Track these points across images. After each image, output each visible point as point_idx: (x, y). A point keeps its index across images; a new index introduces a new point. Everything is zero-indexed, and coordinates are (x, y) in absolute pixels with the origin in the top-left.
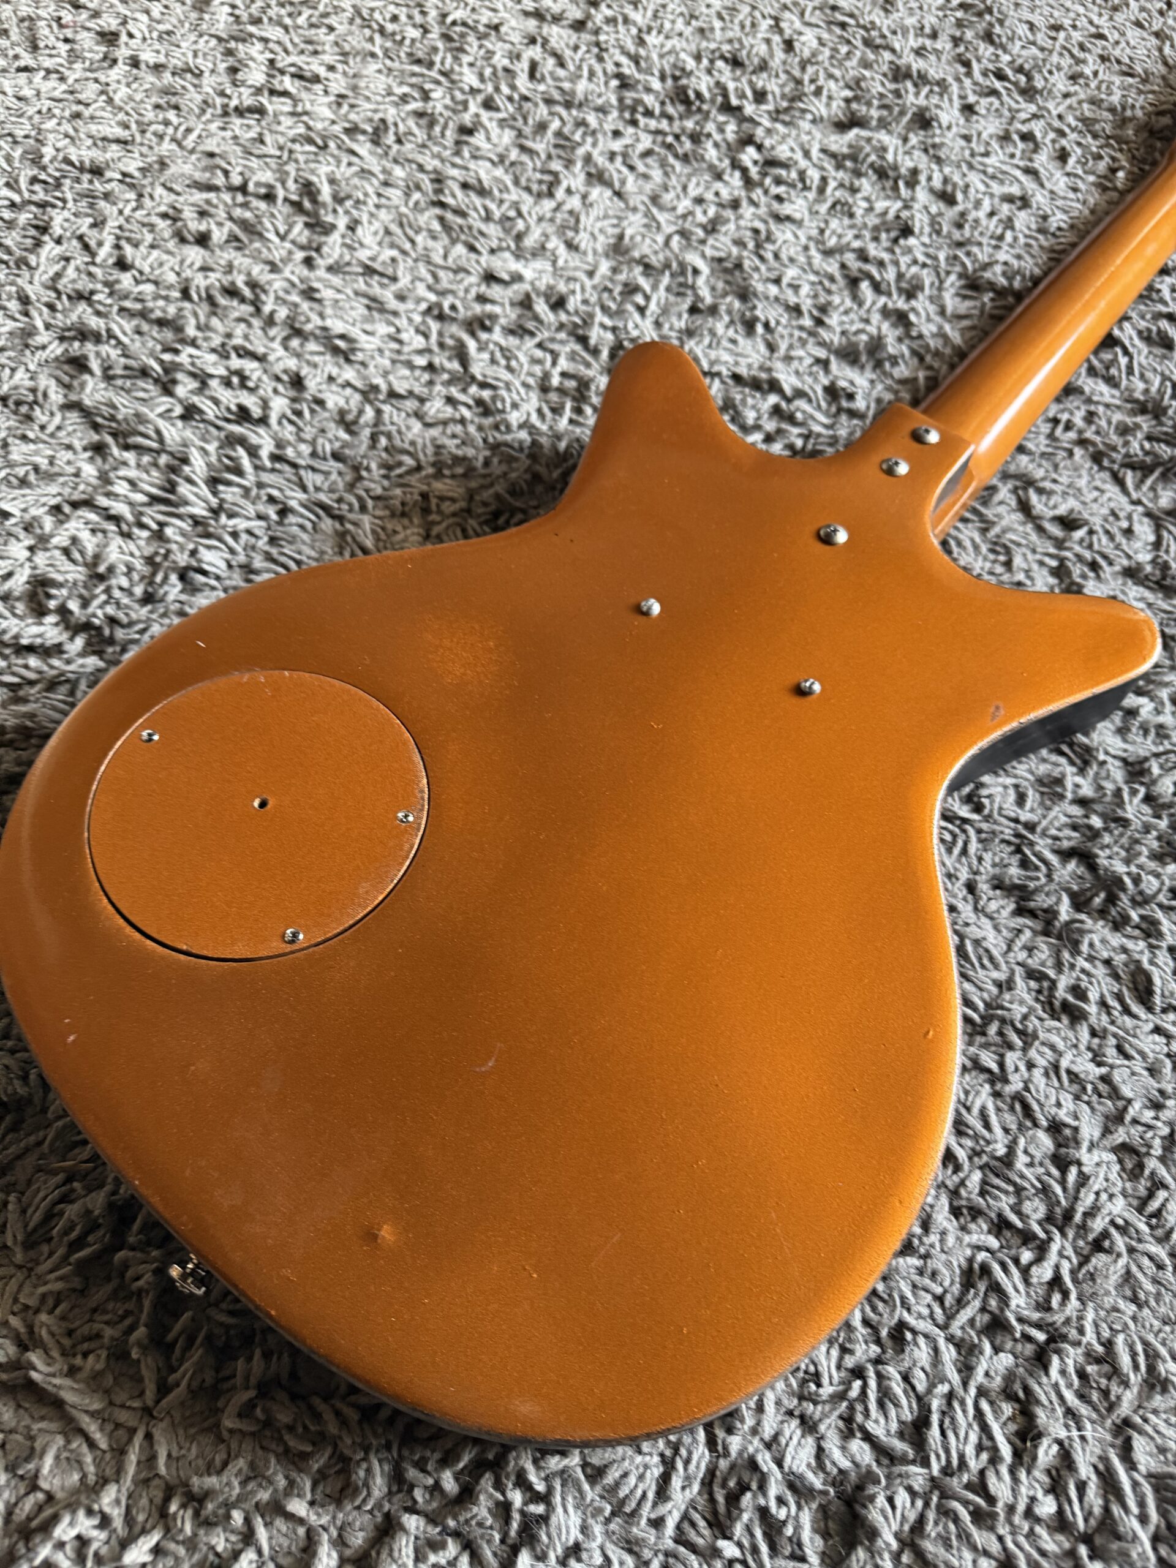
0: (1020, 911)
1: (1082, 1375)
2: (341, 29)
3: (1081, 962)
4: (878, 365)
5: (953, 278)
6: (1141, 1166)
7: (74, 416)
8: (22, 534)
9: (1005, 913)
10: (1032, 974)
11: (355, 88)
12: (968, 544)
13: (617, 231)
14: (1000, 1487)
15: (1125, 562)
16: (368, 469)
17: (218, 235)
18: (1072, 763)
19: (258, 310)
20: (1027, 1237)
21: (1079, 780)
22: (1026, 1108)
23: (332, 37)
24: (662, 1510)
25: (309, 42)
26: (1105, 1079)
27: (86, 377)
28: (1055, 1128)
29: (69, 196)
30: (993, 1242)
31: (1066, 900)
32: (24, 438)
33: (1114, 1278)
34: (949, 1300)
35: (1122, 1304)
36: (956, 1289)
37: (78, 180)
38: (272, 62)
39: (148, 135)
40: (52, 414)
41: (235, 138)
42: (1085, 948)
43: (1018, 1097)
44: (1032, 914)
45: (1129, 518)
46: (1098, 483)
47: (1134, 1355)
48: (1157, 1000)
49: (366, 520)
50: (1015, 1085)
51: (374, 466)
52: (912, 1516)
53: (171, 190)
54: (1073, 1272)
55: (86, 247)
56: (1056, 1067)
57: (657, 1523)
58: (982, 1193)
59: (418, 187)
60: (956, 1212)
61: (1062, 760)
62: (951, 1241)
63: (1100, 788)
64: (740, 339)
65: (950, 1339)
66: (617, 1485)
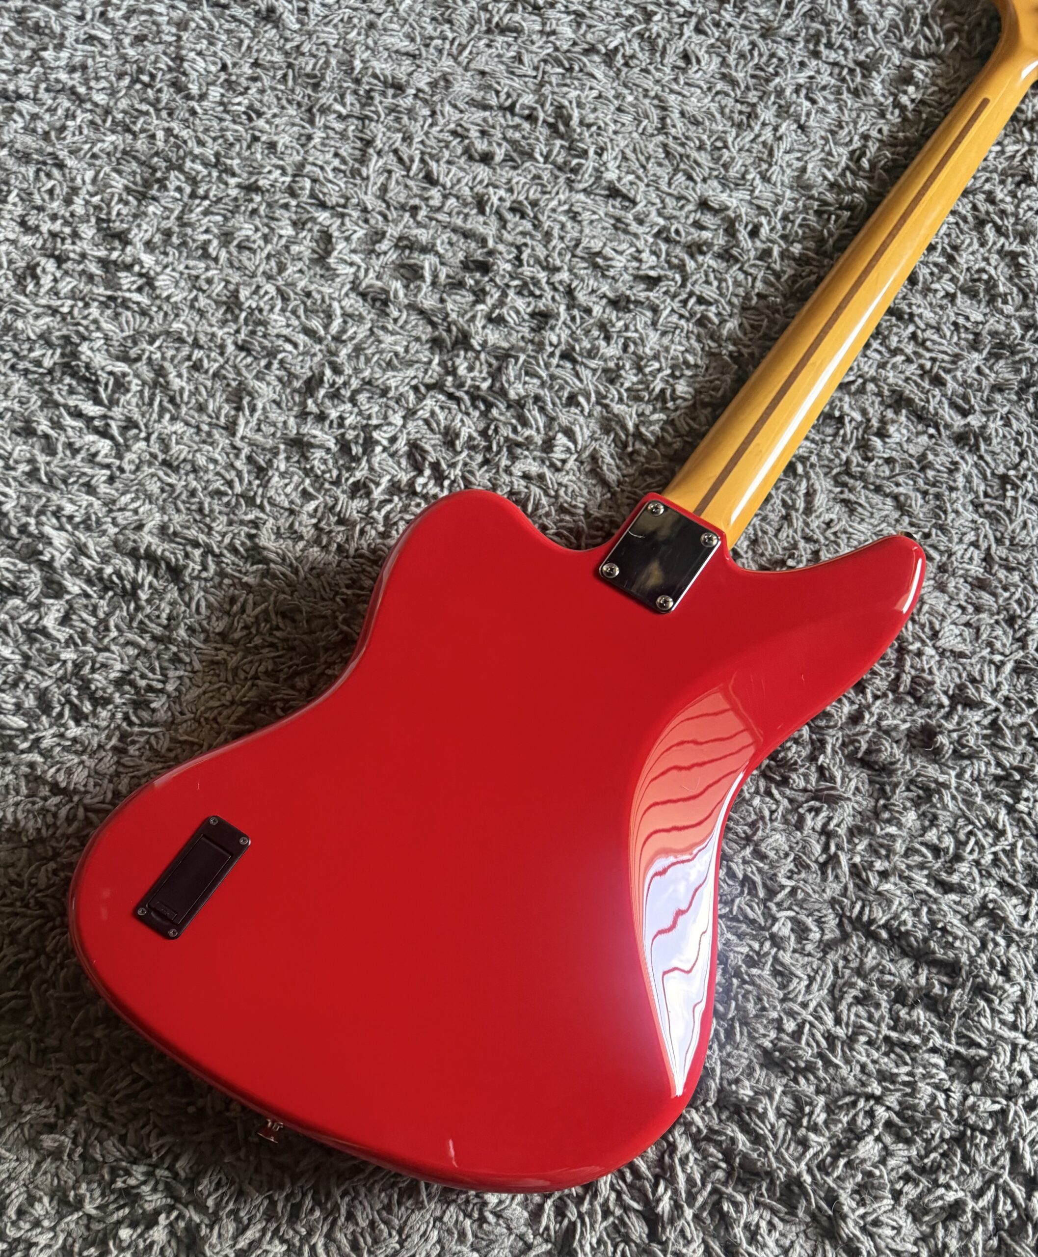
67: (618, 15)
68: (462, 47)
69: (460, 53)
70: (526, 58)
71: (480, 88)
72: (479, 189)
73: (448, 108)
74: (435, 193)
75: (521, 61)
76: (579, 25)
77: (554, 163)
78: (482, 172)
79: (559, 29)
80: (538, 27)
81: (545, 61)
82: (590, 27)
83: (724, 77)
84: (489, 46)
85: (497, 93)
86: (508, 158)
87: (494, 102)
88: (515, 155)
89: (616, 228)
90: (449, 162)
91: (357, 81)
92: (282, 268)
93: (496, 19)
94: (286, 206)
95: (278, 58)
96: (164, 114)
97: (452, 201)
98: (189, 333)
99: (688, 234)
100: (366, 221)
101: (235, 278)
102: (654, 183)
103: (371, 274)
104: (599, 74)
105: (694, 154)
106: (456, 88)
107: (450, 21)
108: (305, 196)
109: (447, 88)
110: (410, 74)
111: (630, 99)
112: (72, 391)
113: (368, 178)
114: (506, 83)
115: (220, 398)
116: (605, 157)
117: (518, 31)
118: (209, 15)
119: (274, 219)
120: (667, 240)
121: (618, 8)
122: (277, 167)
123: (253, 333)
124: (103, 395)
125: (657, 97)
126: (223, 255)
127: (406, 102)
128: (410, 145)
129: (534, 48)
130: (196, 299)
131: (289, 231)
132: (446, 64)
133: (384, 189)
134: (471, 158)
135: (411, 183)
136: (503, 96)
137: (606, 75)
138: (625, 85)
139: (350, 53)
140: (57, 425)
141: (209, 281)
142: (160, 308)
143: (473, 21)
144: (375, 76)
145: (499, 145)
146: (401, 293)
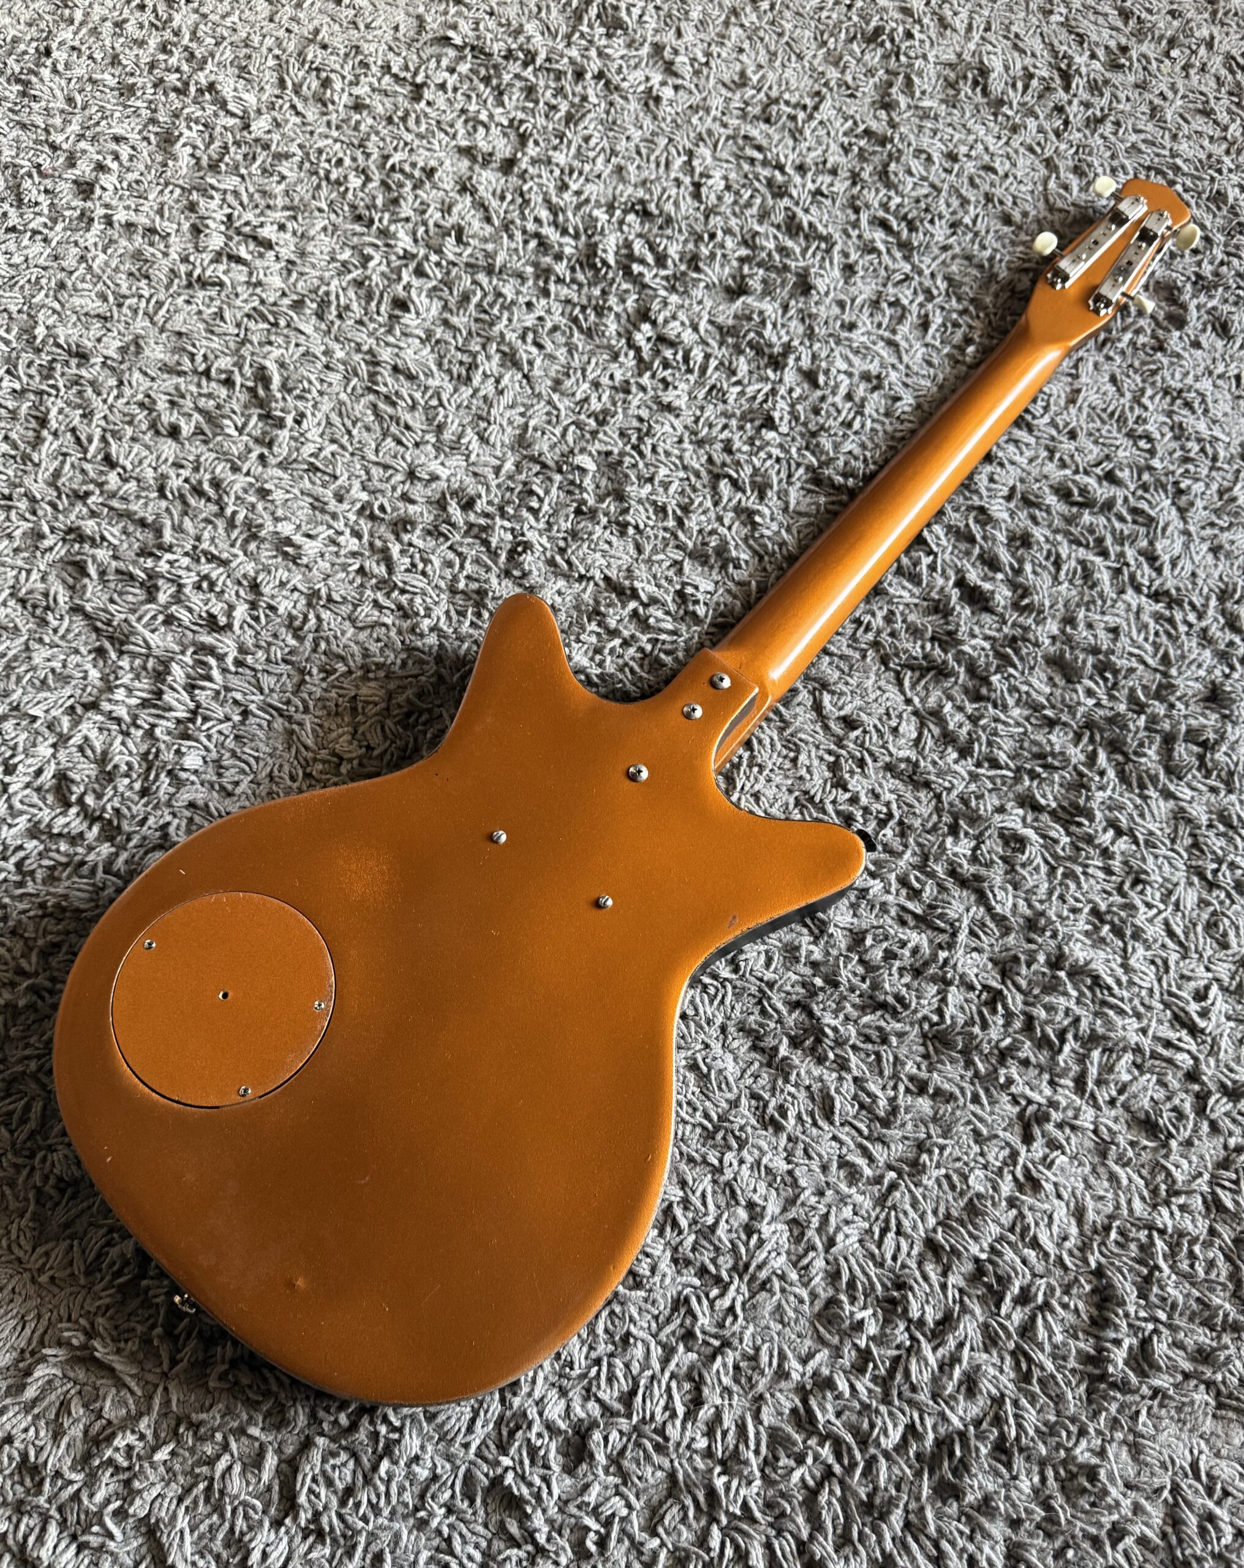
0: (754, 1048)
1: (737, 1367)
2: (292, 176)
3: (790, 1088)
4: (724, 567)
5: (801, 471)
6: (803, 1234)
7: (78, 619)
8: (47, 733)
9: (743, 1050)
10: (754, 1096)
11: (303, 254)
12: (767, 742)
13: (522, 420)
14: (673, 1432)
15: (888, 759)
16: (310, 673)
17: (186, 429)
18: (811, 933)
19: (222, 509)
20: (718, 1280)
21: (812, 947)
22: (733, 1193)
23: (283, 186)
24: (468, 1438)
25: (264, 193)
26: (790, 1173)
27: (86, 581)
28: (751, 1206)
29: (61, 384)
30: (697, 1282)
31: (785, 1040)
32: (40, 641)
33: (769, 1308)
34: (661, 1319)
35: (772, 1324)
36: (667, 1312)
37: (67, 363)
38: (229, 217)
39: (125, 310)
40: (62, 618)
41: (200, 312)
42: (793, 1078)
43: (728, 1184)
44: (763, 1051)
45: (900, 717)
46: (882, 683)
47: (771, 1356)
48: (837, 1118)
49: (308, 720)
50: (728, 1174)
51: (315, 671)
52: (619, 1447)
53: (145, 374)
54: (744, 1304)
55: (78, 440)
56: (758, 1163)
57: (466, 1446)
58: (694, 1249)
59: (356, 374)
60: (675, 1261)
61: (805, 931)
62: (668, 1281)
63: (828, 954)
64: (614, 539)
65: (659, 1343)
66: (443, 1423)
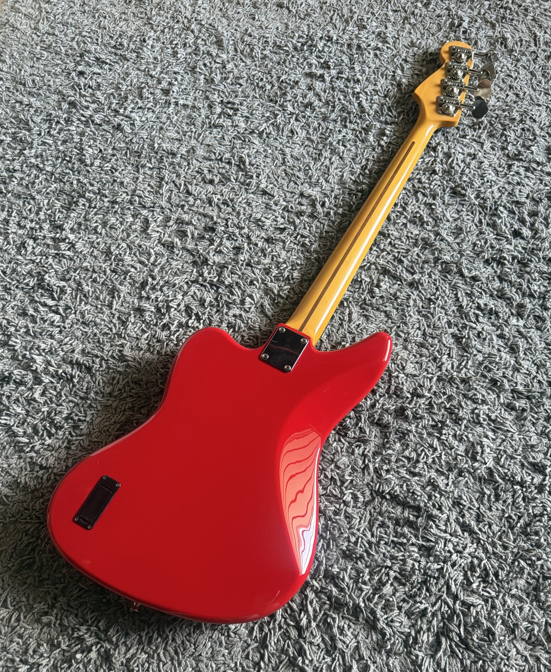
67: (263, 116)
68: (200, 134)
69: (199, 137)
70: (226, 138)
71: (207, 152)
72: (209, 195)
73: (194, 161)
74: (191, 199)
75: (224, 139)
76: (247, 121)
77: (240, 182)
78: (210, 188)
79: (239, 124)
80: (230, 124)
81: (234, 138)
82: (252, 122)
83: (308, 139)
84: (210, 133)
85: (215, 153)
86: (220, 181)
87: (213, 157)
88: (223, 180)
89: (266, 208)
90: (196, 185)
91: (156, 153)
92: (129, 236)
93: (213, 122)
94: (129, 209)
95: (123, 145)
96: (76, 173)
97: (198, 201)
98: (91, 267)
99: (296, 208)
100: (163, 213)
101: (109, 241)
102: (281, 187)
103: (166, 235)
104: (256, 142)
105: (298, 174)
106: (198, 152)
107: (194, 124)
108: (136, 204)
109: (194, 153)
110: (178, 148)
111: (270, 151)
112: (42, 295)
113: (162, 194)
114: (218, 149)
115: (105, 293)
116: (260, 178)
117: (222, 126)
118: (93, 129)
119: (124, 214)
120: (288, 211)
121: (263, 113)
122: (124, 192)
123: (118, 264)
124: (56, 296)
125: (281, 149)
126: (104, 231)
127: (177, 160)
128: (179, 179)
129: (229, 133)
130: (93, 252)
131: (131, 219)
132: (193, 142)
133: (170, 198)
134: (205, 182)
135: (181, 195)
136: (217, 154)
137: (260, 142)
138: (268, 146)
139: (153, 141)
140: (36, 310)
141: (98, 243)
142: (78, 257)
143: (203, 123)
144: (164, 150)
145: (217, 176)
146: (179, 243)
